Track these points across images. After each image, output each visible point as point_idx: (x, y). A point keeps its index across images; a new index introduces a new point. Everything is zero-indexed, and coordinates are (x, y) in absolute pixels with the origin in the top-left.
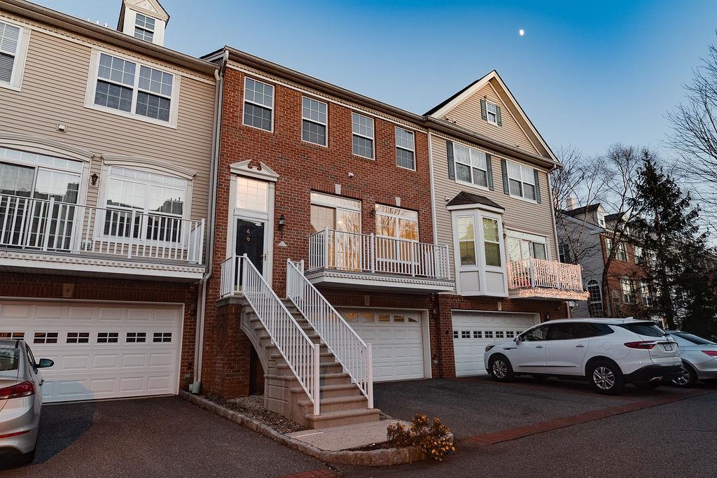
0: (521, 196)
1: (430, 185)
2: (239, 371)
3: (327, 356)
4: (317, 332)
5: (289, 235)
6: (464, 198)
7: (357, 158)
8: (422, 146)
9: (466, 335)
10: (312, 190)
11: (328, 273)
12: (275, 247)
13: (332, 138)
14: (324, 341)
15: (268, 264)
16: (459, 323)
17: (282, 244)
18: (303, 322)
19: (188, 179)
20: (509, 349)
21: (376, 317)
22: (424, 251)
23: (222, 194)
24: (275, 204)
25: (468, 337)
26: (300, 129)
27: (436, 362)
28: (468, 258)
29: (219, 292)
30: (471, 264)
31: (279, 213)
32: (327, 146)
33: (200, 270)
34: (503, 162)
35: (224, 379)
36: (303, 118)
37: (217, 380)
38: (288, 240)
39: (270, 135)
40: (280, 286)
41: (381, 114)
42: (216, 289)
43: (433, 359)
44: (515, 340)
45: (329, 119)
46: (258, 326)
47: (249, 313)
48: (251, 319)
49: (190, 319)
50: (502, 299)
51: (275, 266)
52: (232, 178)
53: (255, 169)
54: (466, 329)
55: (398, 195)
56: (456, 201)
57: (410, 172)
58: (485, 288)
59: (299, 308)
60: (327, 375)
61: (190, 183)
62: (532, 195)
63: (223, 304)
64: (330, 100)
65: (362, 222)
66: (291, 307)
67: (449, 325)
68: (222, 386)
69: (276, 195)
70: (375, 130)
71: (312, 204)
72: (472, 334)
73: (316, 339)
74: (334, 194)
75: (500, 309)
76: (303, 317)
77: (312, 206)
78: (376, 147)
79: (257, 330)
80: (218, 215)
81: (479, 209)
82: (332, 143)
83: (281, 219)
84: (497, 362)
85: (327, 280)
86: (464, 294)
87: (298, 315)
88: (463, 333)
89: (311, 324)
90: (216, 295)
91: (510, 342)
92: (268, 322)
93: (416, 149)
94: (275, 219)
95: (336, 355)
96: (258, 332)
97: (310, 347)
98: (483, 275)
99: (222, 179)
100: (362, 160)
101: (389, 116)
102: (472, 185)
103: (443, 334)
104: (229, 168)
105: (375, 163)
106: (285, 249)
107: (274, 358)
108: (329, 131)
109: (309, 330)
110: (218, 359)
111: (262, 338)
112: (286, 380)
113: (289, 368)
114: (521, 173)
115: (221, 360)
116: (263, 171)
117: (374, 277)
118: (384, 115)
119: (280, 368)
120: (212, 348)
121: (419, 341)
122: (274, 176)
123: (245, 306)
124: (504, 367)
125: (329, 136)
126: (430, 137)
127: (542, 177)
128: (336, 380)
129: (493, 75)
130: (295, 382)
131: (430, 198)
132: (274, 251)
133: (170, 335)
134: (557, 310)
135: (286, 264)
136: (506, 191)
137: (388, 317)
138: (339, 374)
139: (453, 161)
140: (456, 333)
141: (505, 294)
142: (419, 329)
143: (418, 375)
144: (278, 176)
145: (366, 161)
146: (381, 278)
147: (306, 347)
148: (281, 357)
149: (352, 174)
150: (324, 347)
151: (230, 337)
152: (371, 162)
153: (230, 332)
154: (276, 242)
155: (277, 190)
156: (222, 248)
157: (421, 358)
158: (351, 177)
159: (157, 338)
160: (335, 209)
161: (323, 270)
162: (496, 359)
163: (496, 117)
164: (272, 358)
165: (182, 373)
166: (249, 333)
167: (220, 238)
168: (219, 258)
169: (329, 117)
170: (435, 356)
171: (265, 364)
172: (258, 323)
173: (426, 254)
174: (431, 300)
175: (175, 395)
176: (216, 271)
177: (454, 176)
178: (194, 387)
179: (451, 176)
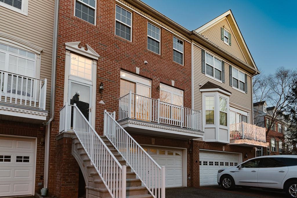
0: (238, 88)
1: (191, 75)
2: (71, 182)
3: (131, 174)
4: (124, 158)
5: (106, 97)
6: (209, 85)
7: (150, 52)
8: (188, 51)
9: (205, 163)
10: (122, 69)
11: (131, 121)
12: (97, 104)
13: (134, 36)
14: (128, 163)
15: (92, 114)
16: (203, 157)
17: (102, 102)
18: (115, 151)
19: (37, 54)
20: (234, 172)
21: (158, 151)
22: (186, 115)
23: (60, 64)
24: (97, 75)
25: (207, 164)
26: (114, 26)
27: (190, 178)
28: (210, 120)
29: (58, 130)
30: (211, 124)
31: (100, 81)
32: (131, 41)
33: (44, 114)
34: (230, 67)
35: (61, 188)
36: (116, 19)
37: (57, 188)
38: (106, 100)
39: (93, 27)
40: (100, 128)
41: (165, 25)
42: (57, 128)
43: (188, 176)
44: (238, 167)
45: (133, 24)
46: (82, 152)
47: (76, 144)
48: (78, 147)
49: (41, 148)
50: (225, 144)
51: (97, 116)
52: (67, 53)
53: (83, 49)
54: (205, 161)
55: (173, 79)
56: (205, 87)
57: (181, 66)
58: (219, 138)
59: (112, 142)
60: (131, 188)
61: (39, 57)
62: (243, 88)
63: (60, 138)
64: (134, 10)
65: (152, 94)
66: (107, 142)
67: (198, 157)
68: (60, 191)
69: (97, 69)
70: (161, 36)
71: (122, 79)
72: (208, 163)
73: (123, 163)
74: (135, 74)
75: (224, 150)
76: (115, 148)
77: (121, 81)
78: (161, 47)
79: (81, 155)
80: (57, 78)
81: (218, 91)
82: (134, 40)
83: (101, 85)
84: (225, 179)
85: (130, 125)
86: (206, 141)
87: (111, 146)
88: (204, 162)
89: (120, 153)
90: (57, 132)
91: (234, 168)
92: (89, 150)
93: (184, 52)
94: (97, 85)
95: (137, 174)
96: (82, 156)
97: (119, 168)
98: (218, 130)
99: (60, 53)
100: (153, 54)
101: (170, 28)
102: (214, 78)
103: (194, 162)
104: (65, 46)
105: (160, 57)
106: (104, 106)
107: (92, 175)
108: (133, 32)
109: (118, 157)
110: (57, 174)
111: (85, 161)
112: (101, 192)
113: (102, 183)
114: (239, 75)
115: (60, 175)
116: (88, 51)
117: (159, 126)
118: (167, 26)
119: (96, 183)
120: (54, 167)
121: (181, 166)
122: (96, 56)
123: (74, 139)
124: (229, 182)
125: (132, 35)
126: (193, 46)
127: (248, 78)
128: (137, 191)
129: (229, 12)
130: (107, 193)
131: (191, 83)
132: (96, 106)
133: (28, 158)
134: (250, 152)
135: (104, 113)
136: (230, 85)
137: (165, 152)
138: (139, 188)
139: (204, 62)
140: (200, 162)
141: (228, 142)
142: (181, 159)
143: (179, 185)
144: (99, 56)
145: (155, 55)
146: (163, 127)
147: (116, 168)
148: (97, 174)
149: (147, 62)
150: (129, 168)
151: (65, 159)
152: (158, 56)
153: (64, 156)
154: (98, 100)
155: (99, 66)
156: (61, 101)
157: (181, 175)
158: (146, 63)
159: (19, 159)
160: (135, 83)
161: (127, 119)
162: (225, 177)
163: (228, 39)
164: (91, 175)
165: (37, 182)
166: (77, 157)
167: (59, 94)
168: (58, 107)
169: (133, 22)
170: (189, 174)
171: (87, 179)
172: (83, 150)
173: (187, 116)
174: (188, 143)
175: (33, 196)
176: (56, 116)
177: (205, 72)
178: (43, 191)
179: (203, 72)
